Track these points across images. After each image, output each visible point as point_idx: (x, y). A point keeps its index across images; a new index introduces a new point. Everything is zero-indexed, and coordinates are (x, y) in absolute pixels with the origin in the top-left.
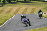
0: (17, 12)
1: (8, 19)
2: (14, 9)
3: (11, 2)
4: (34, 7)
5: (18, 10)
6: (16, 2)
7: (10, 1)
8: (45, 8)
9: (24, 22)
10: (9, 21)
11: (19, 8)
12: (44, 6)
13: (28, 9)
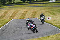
0: (13, 16)
1: (2, 25)
2: (9, 13)
3: (6, 3)
4: (35, 10)
5: (14, 14)
6: (12, 3)
7: (4, 2)
8: (49, 11)
9: (30, 28)
10: (3, 28)
11: (16, 12)
12: (47, 9)
13: (27, 13)
